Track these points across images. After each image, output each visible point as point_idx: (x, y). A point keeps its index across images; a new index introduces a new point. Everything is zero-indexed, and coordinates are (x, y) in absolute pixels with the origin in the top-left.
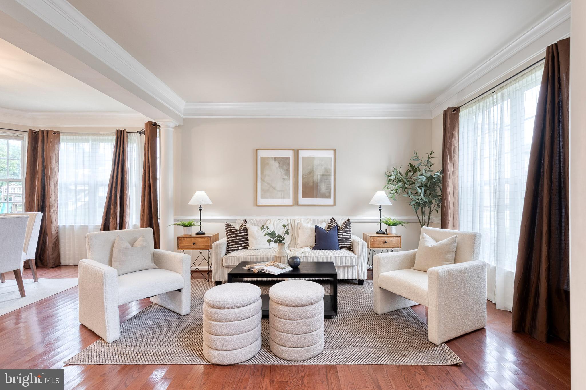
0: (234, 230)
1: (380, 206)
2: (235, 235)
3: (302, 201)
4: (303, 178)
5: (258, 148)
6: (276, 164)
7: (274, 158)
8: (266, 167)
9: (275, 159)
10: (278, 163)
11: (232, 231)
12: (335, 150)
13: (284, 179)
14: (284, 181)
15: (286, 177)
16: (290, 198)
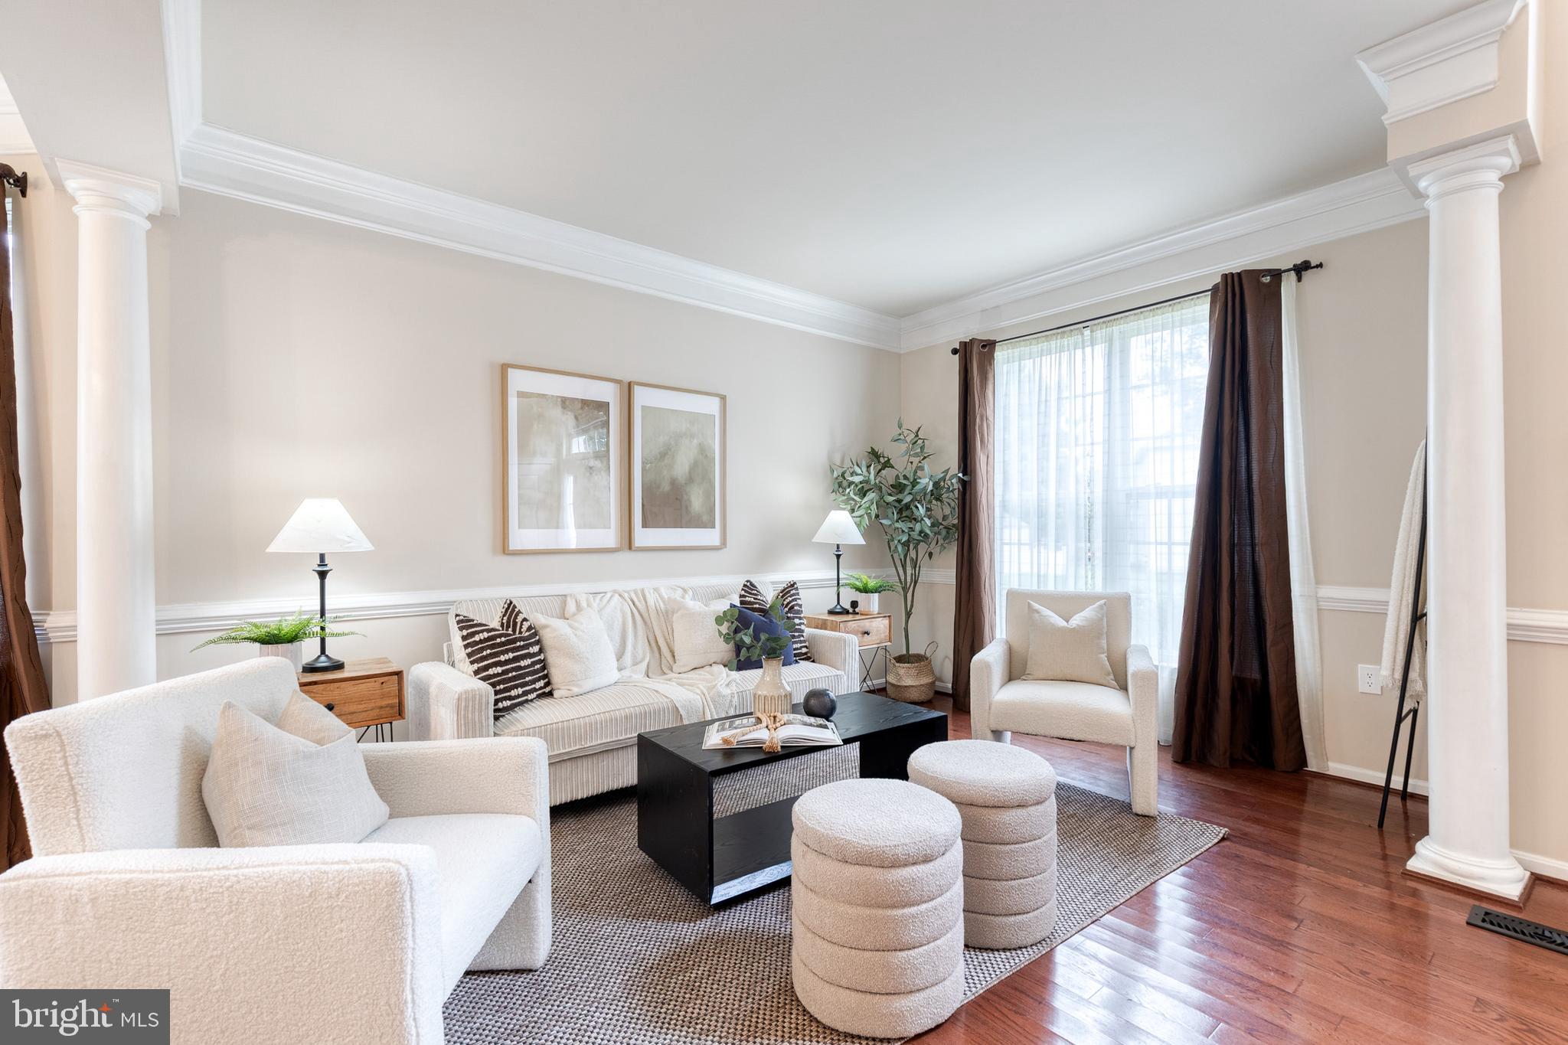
0: (503, 639)
1: (838, 546)
2: (511, 655)
3: (644, 536)
4: (644, 470)
5: (508, 360)
6: (569, 420)
7: (559, 400)
8: (535, 426)
9: (565, 402)
10: (573, 417)
11: (498, 640)
12: (723, 398)
13: (591, 468)
14: (591, 474)
15: (597, 464)
16: (610, 528)
